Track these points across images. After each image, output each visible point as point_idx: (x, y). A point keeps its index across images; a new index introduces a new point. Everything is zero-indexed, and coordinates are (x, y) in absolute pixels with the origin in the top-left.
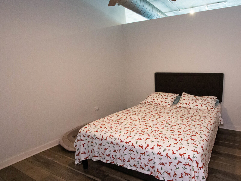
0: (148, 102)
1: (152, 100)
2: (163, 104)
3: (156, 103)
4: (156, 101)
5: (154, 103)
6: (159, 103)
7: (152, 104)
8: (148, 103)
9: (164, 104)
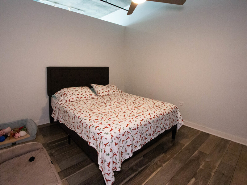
0: (72, 99)
1: (77, 96)
2: (89, 97)
3: (82, 98)
4: (82, 96)
5: (79, 98)
6: (85, 97)
7: (77, 100)
8: (73, 101)
9: (91, 96)
